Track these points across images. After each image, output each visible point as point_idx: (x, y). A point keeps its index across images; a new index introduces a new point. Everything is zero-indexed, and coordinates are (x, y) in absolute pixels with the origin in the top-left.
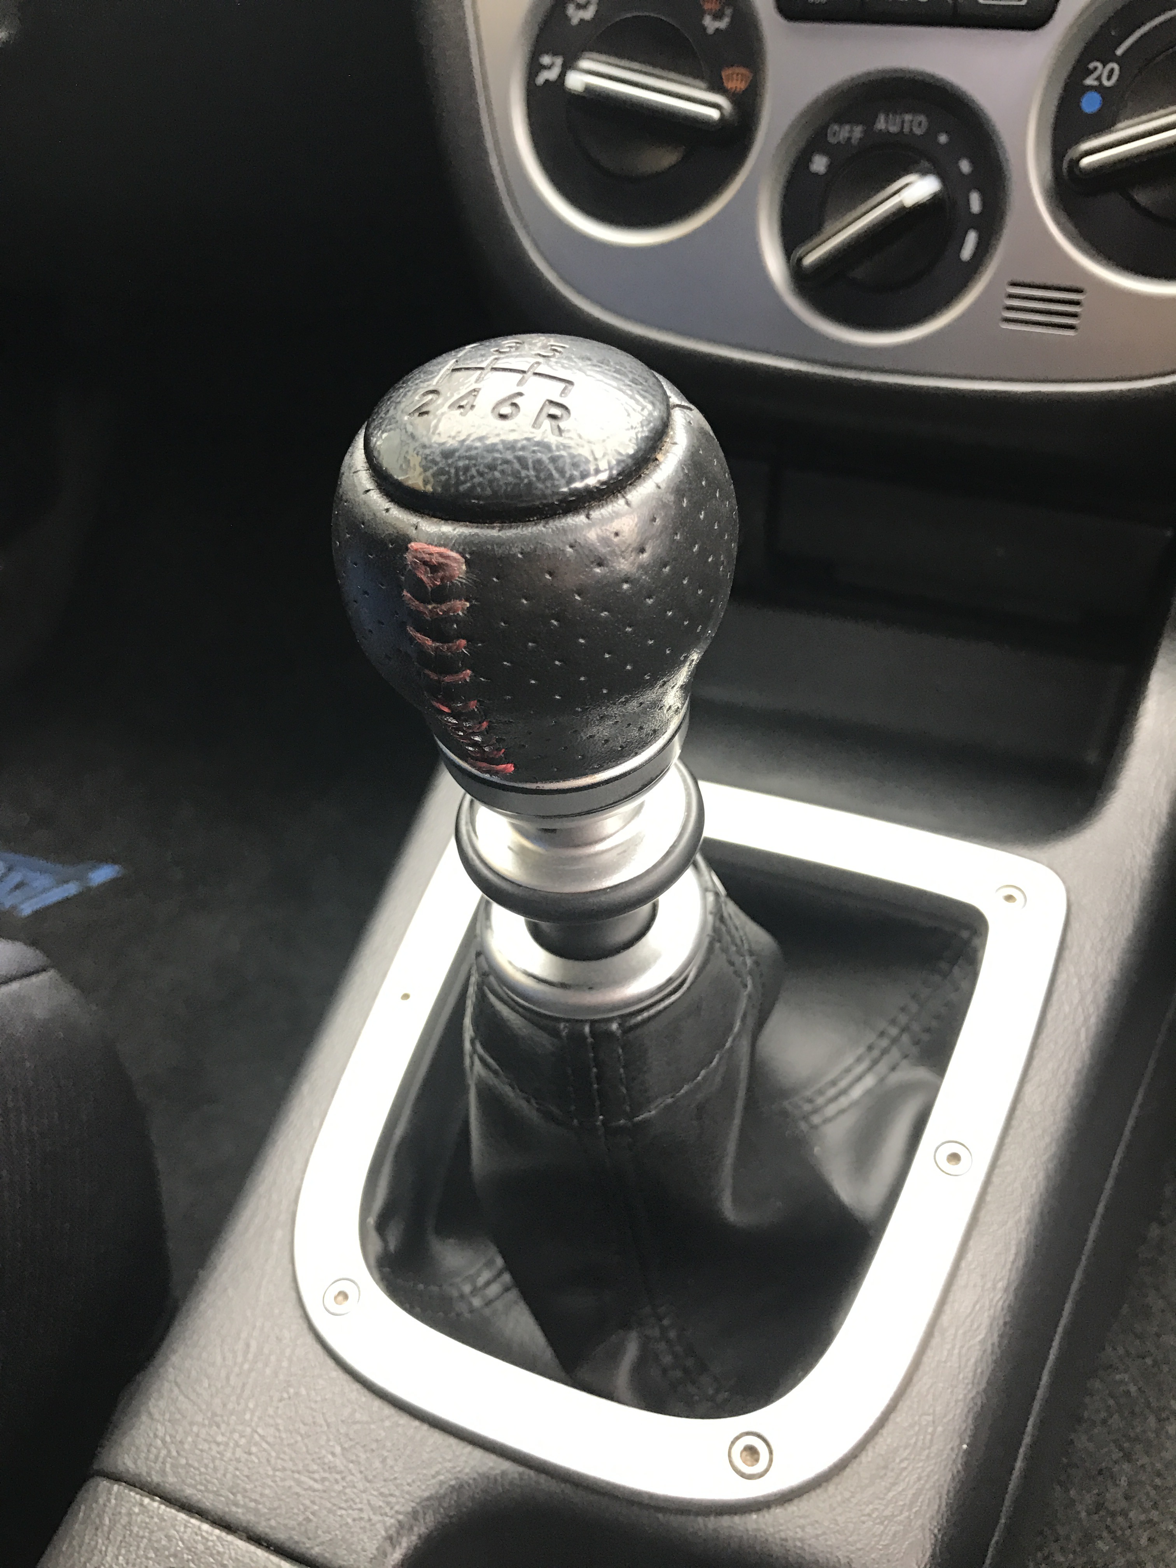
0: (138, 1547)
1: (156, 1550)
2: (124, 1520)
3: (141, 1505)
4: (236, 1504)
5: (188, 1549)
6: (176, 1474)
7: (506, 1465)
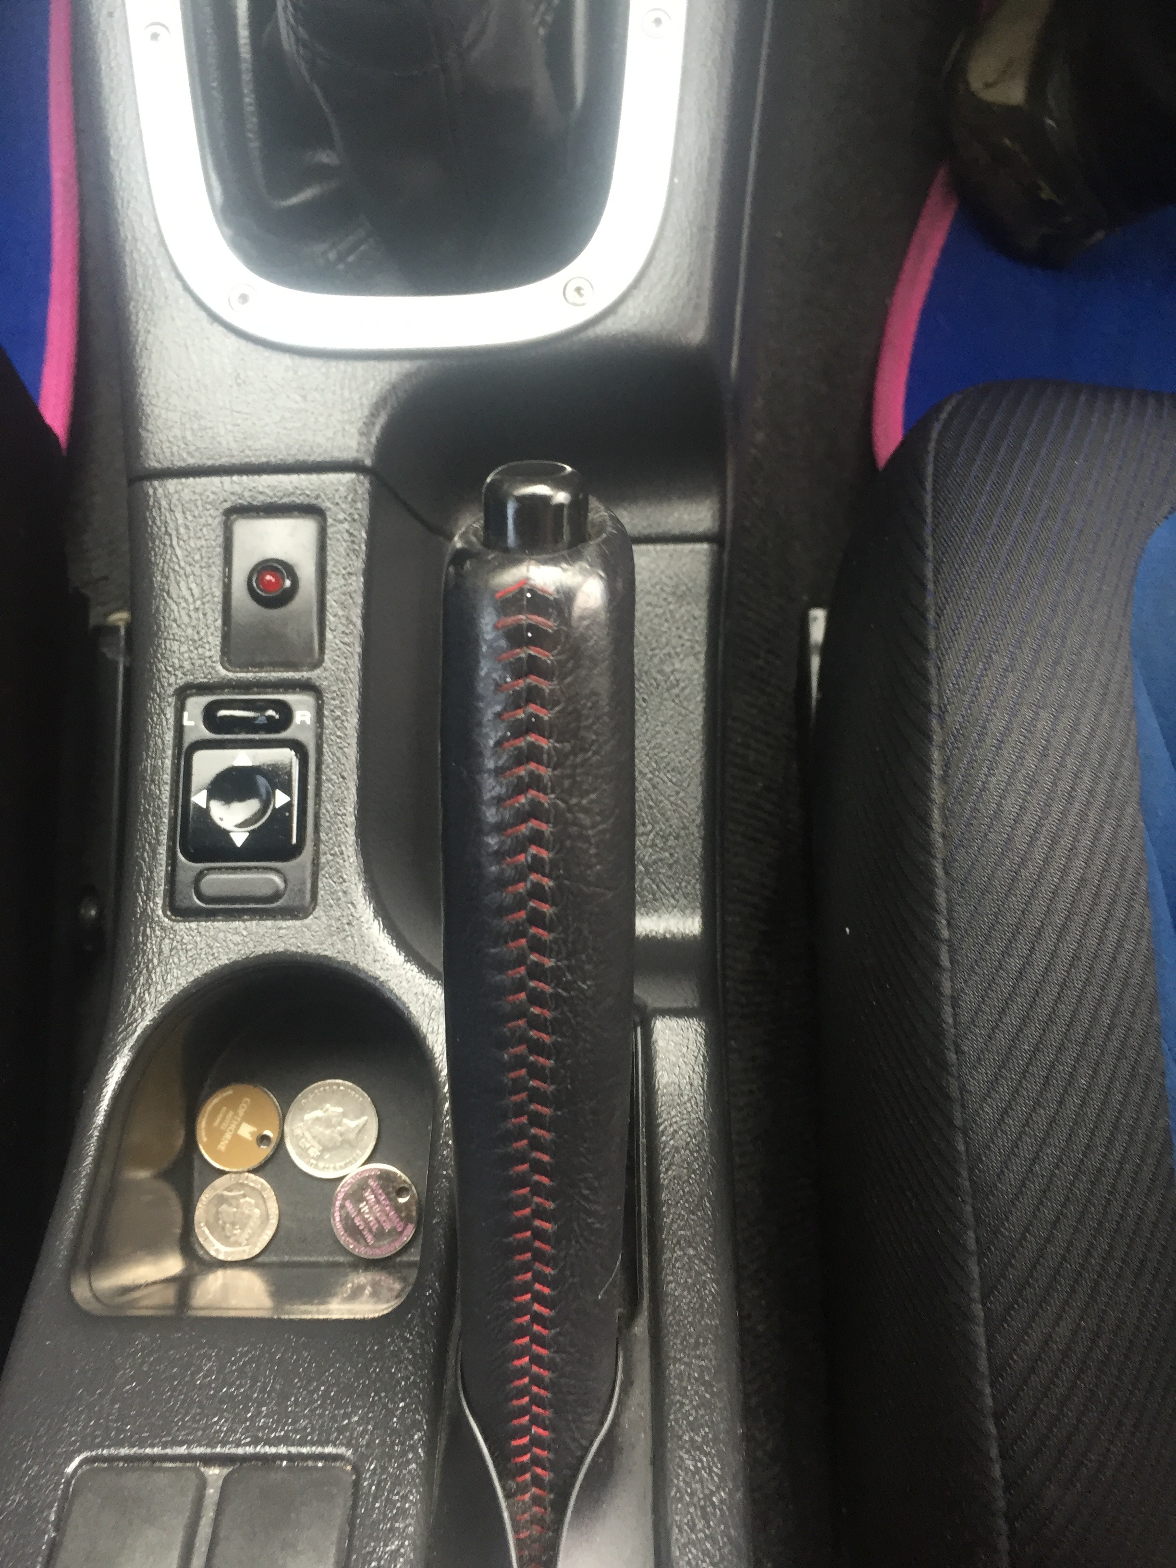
0: (197, 507)
1: (210, 503)
2: (176, 496)
3: (182, 484)
4: (248, 456)
5: (232, 493)
6: (193, 457)
7: (419, 363)
